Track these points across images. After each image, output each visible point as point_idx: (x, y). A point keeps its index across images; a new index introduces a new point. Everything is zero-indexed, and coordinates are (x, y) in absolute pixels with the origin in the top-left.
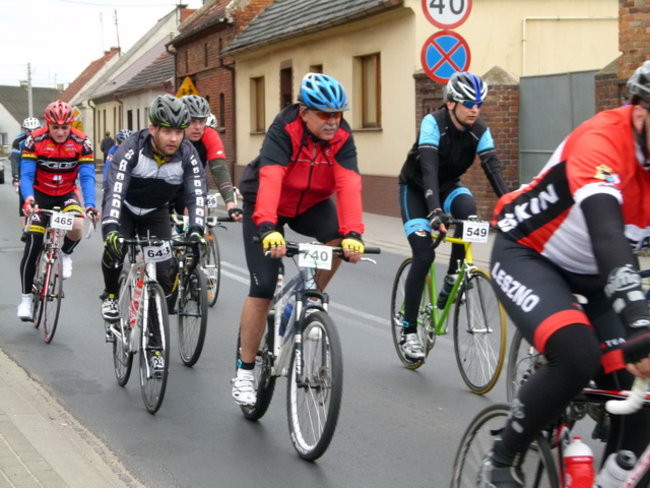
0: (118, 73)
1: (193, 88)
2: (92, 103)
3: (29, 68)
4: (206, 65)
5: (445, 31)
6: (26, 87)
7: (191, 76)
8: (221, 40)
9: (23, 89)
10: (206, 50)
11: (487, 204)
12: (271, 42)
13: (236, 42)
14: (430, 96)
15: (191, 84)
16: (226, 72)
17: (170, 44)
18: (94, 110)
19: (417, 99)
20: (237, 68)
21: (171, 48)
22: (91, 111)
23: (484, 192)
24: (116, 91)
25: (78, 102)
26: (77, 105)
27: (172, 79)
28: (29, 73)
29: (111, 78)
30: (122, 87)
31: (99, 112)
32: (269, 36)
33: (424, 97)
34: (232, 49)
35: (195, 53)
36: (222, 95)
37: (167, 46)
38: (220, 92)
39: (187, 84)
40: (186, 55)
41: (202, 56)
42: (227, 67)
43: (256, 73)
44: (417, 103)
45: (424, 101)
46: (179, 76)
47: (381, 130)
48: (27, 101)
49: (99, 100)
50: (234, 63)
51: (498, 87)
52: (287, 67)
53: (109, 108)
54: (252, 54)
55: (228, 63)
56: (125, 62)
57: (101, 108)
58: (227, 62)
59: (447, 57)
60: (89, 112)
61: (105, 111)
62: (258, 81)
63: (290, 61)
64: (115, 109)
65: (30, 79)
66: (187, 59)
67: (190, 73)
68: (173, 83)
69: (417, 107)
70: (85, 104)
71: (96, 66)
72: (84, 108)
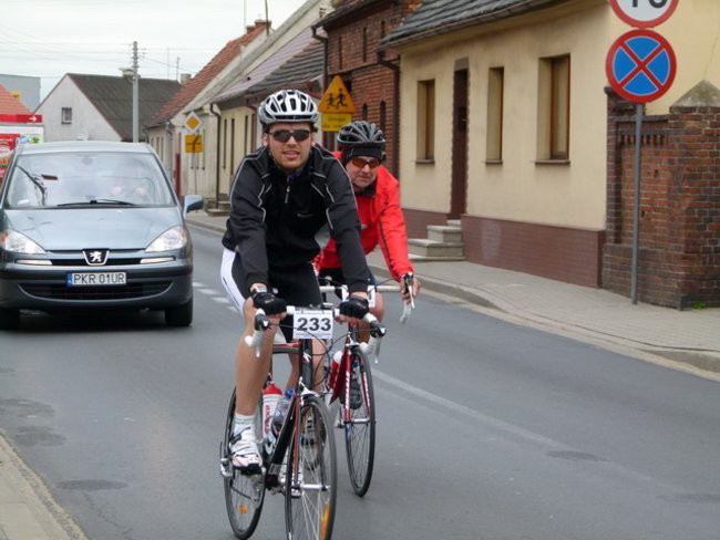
0: (258, 62)
1: (345, 92)
2: (216, 109)
3: (135, 49)
4: (365, 59)
5: (642, 30)
6: (131, 77)
7: (341, 75)
8: (383, 23)
9: (126, 81)
10: (365, 37)
11: (685, 269)
12: (439, 32)
13: (402, 28)
14: (625, 118)
15: (342, 86)
16: (389, 71)
17: (318, 25)
18: (219, 118)
19: (609, 121)
20: (403, 66)
21: (321, 32)
22: (215, 120)
23: (682, 253)
24: (247, 92)
25: (199, 105)
26: (196, 111)
27: (320, 78)
28: (136, 58)
29: (248, 70)
30: (257, 85)
31: (226, 121)
32: (438, 23)
33: (617, 119)
34: (392, 39)
35: (351, 40)
36: (383, 104)
37: (314, 28)
38: (380, 99)
39: (336, 86)
40: (340, 42)
41: (359, 46)
42: (389, 64)
43: (425, 75)
44: (609, 128)
45: (618, 124)
46: (330, 73)
47: (568, 164)
48: (132, 101)
49: (226, 104)
50: (399, 58)
51: (703, 110)
52: (461, 68)
53: (239, 115)
54: (420, 47)
55: (392, 57)
56: (272, 45)
57: (228, 115)
58: (390, 57)
59: (642, 66)
60: (213, 121)
61: (233, 120)
62: (428, 86)
63: (466, 60)
64: (247, 118)
65: (136, 67)
66: (340, 50)
67: (344, 70)
68: (322, 84)
69: (609, 134)
70: (207, 109)
71: (232, 49)
72: (207, 115)
